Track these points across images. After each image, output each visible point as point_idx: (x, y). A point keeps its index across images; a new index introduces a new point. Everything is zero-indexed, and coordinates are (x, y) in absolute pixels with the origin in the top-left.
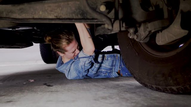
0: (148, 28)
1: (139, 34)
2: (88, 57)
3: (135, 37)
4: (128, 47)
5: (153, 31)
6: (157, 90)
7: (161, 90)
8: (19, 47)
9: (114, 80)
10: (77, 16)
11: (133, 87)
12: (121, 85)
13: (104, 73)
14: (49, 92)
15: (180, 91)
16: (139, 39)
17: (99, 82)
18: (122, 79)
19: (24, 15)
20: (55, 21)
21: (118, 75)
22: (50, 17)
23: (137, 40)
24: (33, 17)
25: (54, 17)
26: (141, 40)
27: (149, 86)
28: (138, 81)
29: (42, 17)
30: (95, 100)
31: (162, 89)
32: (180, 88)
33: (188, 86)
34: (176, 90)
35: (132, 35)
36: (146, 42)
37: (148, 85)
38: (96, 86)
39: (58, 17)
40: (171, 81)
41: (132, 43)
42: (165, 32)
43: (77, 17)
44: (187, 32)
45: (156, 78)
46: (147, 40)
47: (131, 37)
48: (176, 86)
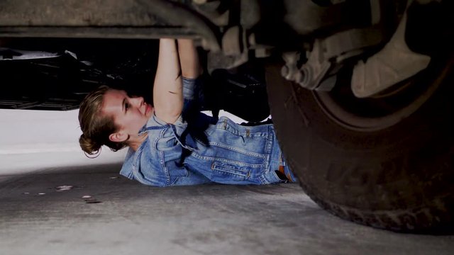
0: (325, 50)
1: (308, 68)
2: (161, 128)
3: (298, 77)
4: (285, 105)
5: (339, 59)
6: (352, 221)
7: (361, 219)
8: (60, 106)
9: (264, 191)
10: (142, 17)
11: (298, 210)
12: (271, 203)
13: (243, 173)
14: (76, 217)
15: (408, 225)
16: (308, 82)
17: (223, 195)
18: (287, 189)
19: (7, 16)
20: (82, 32)
21: (277, 178)
22: (73, 22)
23: (303, 85)
24: (29, 22)
25: (81, 23)
26: (312, 84)
27: (332, 207)
28: (308, 194)
29: (53, 22)
30: (176, 242)
31: (362, 217)
32: (406, 215)
33: (427, 211)
34: (397, 221)
35: (290, 72)
36: (329, 90)
37: (332, 204)
38: (206, 204)
39: (93, 22)
40: (384, 197)
41: (297, 94)
42: (374, 61)
43: (140, 22)
44: (427, 59)
45: (346, 186)
46: (331, 83)
47: (288, 77)
48: (397, 209)
